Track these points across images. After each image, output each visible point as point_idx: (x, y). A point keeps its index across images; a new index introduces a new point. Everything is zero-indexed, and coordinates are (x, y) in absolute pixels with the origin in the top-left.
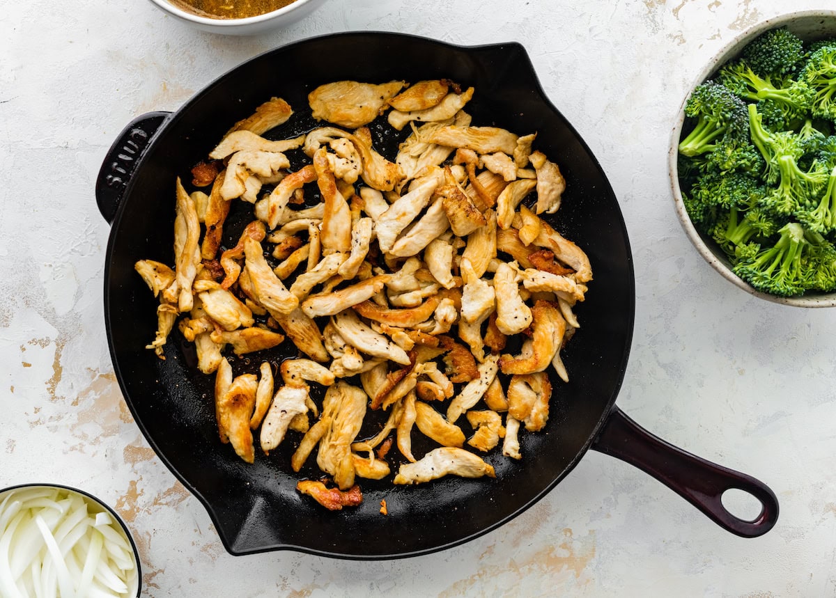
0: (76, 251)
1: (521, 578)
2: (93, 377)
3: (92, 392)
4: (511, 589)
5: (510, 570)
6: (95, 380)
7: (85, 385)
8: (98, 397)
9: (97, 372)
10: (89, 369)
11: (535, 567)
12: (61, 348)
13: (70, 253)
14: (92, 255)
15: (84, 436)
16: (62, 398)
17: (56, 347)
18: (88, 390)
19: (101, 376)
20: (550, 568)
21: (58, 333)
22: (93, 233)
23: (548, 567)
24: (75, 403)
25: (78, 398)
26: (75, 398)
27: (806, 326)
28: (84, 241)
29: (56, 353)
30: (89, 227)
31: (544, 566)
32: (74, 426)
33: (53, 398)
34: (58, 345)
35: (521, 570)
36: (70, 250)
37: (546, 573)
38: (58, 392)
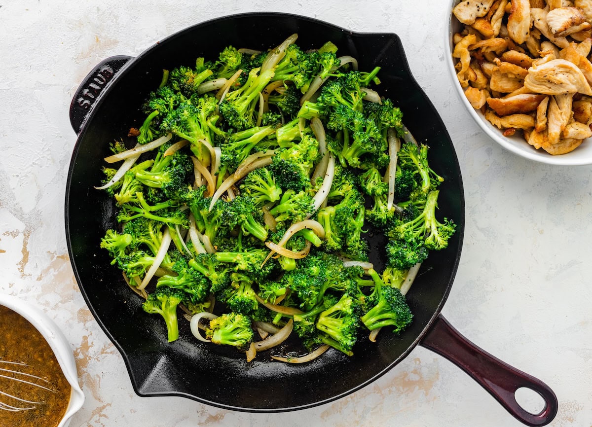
0: (35, 164)
1: (383, 398)
2: (52, 258)
3: (52, 270)
4: (376, 407)
5: (375, 392)
6: (53, 260)
7: (46, 264)
8: (56, 273)
9: (55, 254)
10: (49, 252)
11: (394, 389)
12: (28, 237)
13: (32, 166)
14: (48, 167)
15: (47, 304)
16: (30, 275)
17: (24, 237)
18: (49, 268)
19: (58, 257)
20: (405, 389)
21: (25, 226)
22: (49, 150)
23: (403, 389)
24: (39, 279)
25: (41, 275)
26: (40, 275)
27: (588, 194)
28: (42, 156)
29: (24, 241)
30: (45, 146)
31: (401, 387)
32: (39, 296)
33: (23, 276)
34: (25, 235)
35: (383, 392)
36: (31, 163)
37: (402, 393)
38: (26, 271)
